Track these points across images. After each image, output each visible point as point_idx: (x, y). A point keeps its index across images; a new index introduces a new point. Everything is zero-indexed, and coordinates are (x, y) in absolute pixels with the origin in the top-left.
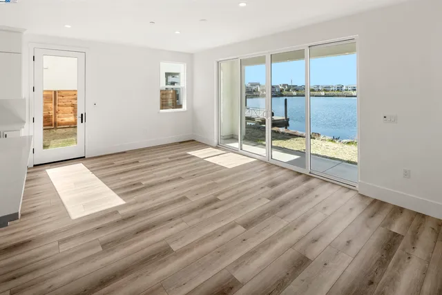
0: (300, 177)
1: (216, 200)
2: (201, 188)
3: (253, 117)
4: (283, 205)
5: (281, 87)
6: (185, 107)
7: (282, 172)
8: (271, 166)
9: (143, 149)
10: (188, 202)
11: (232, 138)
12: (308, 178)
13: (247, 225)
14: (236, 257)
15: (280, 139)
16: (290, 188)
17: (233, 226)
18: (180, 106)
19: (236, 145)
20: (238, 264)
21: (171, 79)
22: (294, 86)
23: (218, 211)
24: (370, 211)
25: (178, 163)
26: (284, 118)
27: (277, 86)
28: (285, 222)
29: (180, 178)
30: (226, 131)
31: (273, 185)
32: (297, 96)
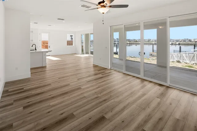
32: (129, 44)
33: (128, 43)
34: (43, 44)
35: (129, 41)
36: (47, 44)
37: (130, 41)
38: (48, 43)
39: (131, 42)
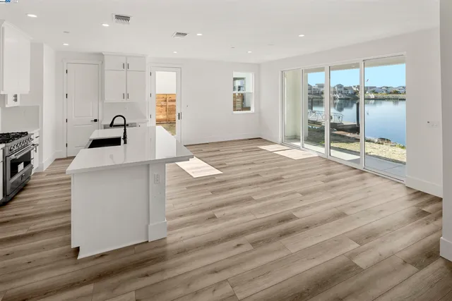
0: (354, 171)
1: (281, 178)
2: (270, 171)
3: (319, 121)
4: (333, 186)
5: (355, 89)
6: (253, 110)
7: (339, 166)
8: (328, 161)
9: (221, 142)
10: (259, 177)
11: (296, 138)
12: (362, 172)
13: (304, 194)
14: (295, 207)
15: (343, 142)
16: (344, 177)
17: (293, 193)
18: (249, 109)
19: (298, 144)
20: (296, 210)
21: (238, 83)
22: (371, 88)
23: (282, 185)
24: (412, 197)
25: (248, 154)
26: (356, 123)
27: (351, 88)
28: (333, 195)
29: (253, 163)
30: (290, 132)
31: (328, 174)
32: (375, 99)
33: (372, 96)
34: (163, 103)
35: (374, 92)
36: (171, 103)
37: (377, 93)
38: (174, 101)
39: (379, 95)
